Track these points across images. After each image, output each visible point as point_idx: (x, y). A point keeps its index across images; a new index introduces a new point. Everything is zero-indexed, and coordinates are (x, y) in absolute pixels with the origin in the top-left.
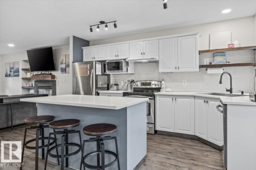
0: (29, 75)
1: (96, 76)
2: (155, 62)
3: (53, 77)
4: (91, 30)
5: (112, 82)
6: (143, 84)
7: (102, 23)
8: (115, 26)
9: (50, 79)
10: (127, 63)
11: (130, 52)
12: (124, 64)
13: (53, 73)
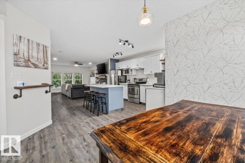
0: (98, 76)
1: (118, 76)
2: (141, 69)
3: (106, 77)
4: (114, 56)
5: (128, 79)
6: (139, 80)
7: (117, 53)
8: (121, 54)
9: (104, 77)
10: (132, 70)
11: (132, 64)
12: (130, 71)
13: (106, 75)
